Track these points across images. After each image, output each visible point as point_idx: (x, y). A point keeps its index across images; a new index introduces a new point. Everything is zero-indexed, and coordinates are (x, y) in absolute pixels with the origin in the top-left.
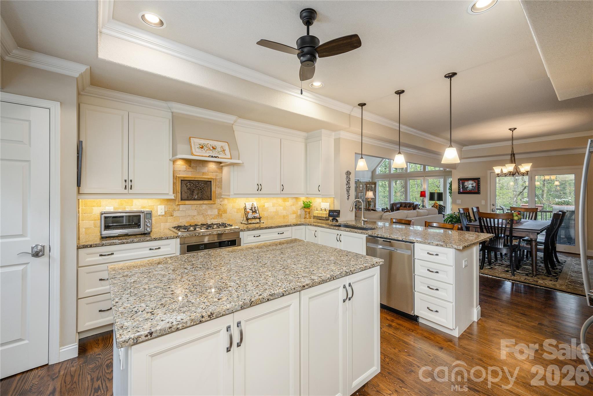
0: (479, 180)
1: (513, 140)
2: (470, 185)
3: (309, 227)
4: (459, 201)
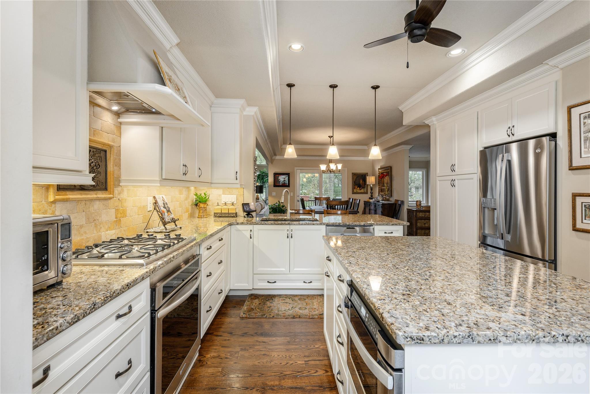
0: (289, 175)
2: (282, 178)
3: (239, 227)
4: (274, 194)
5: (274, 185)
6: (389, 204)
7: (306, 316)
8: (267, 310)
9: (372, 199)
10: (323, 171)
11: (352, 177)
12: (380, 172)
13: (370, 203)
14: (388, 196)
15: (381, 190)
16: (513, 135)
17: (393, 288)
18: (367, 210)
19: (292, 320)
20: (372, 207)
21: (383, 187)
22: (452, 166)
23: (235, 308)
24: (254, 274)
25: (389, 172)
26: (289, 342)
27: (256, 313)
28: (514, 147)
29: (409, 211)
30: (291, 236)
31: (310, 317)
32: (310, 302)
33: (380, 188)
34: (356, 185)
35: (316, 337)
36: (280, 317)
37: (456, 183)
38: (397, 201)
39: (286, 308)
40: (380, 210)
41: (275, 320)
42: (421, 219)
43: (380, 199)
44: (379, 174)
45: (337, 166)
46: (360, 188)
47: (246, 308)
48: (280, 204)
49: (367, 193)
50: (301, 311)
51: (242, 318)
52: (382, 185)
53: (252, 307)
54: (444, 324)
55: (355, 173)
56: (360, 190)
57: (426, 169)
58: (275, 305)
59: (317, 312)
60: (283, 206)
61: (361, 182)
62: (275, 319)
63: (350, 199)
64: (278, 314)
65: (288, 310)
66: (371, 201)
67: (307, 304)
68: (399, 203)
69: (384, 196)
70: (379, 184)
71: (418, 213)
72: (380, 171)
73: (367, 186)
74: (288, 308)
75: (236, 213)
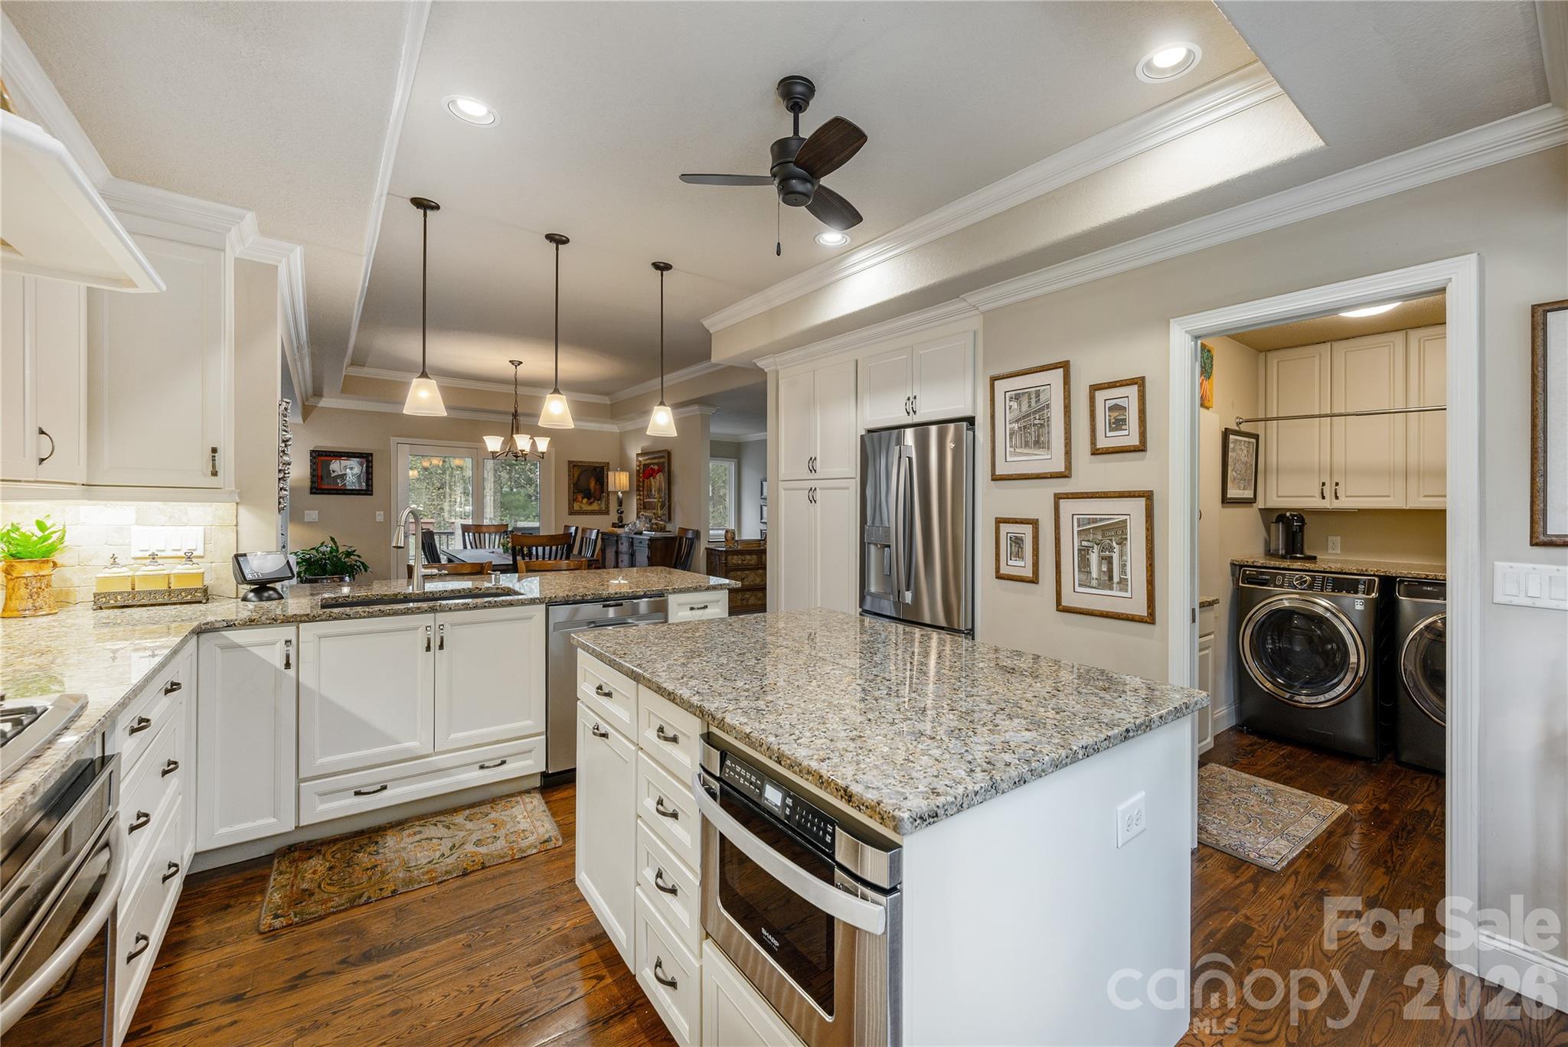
0: (370, 458)
1: (516, 385)
3: (233, 636)
4: (312, 515)
5: (311, 489)
6: (666, 538)
7: (503, 857)
8: (365, 878)
9: (623, 526)
10: (493, 453)
11: (569, 471)
12: (640, 461)
13: (617, 536)
14: (662, 520)
15: (644, 506)
16: (915, 412)
17: (824, 730)
18: (610, 554)
19: (459, 882)
20: (624, 547)
21: (649, 498)
22: (811, 462)
23: (229, 910)
24: (299, 780)
25: (664, 463)
26: (470, 946)
27: (324, 902)
28: (909, 436)
29: (710, 552)
30: (438, 643)
31: (516, 857)
32: (505, 818)
33: (640, 499)
34: (579, 492)
35: (544, 906)
36: (416, 886)
37: (818, 495)
38: (684, 530)
39: (430, 853)
40: (643, 554)
41: (400, 900)
42: (737, 570)
43: (640, 525)
44: (639, 466)
45: (534, 441)
46: (589, 499)
47: (277, 897)
48: (337, 548)
49: (607, 512)
50: (483, 850)
51: (272, 934)
52: (645, 493)
53: (305, 886)
54: (950, 776)
55: (577, 462)
56: (591, 504)
57: (736, 460)
58: (390, 856)
59: (532, 839)
60: (349, 554)
61: (592, 484)
62: (401, 896)
63: (567, 527)
64: (410, 881)
65: (441, 860)
66: (619, 531)
67: (495, 825)
68: (690, 535)
69: (654, 521)
70: (638, 490)
71: (729, 558)
72: (640, 459)
73: (608, 495)
74: (438, 854)
75: (205, 591)
